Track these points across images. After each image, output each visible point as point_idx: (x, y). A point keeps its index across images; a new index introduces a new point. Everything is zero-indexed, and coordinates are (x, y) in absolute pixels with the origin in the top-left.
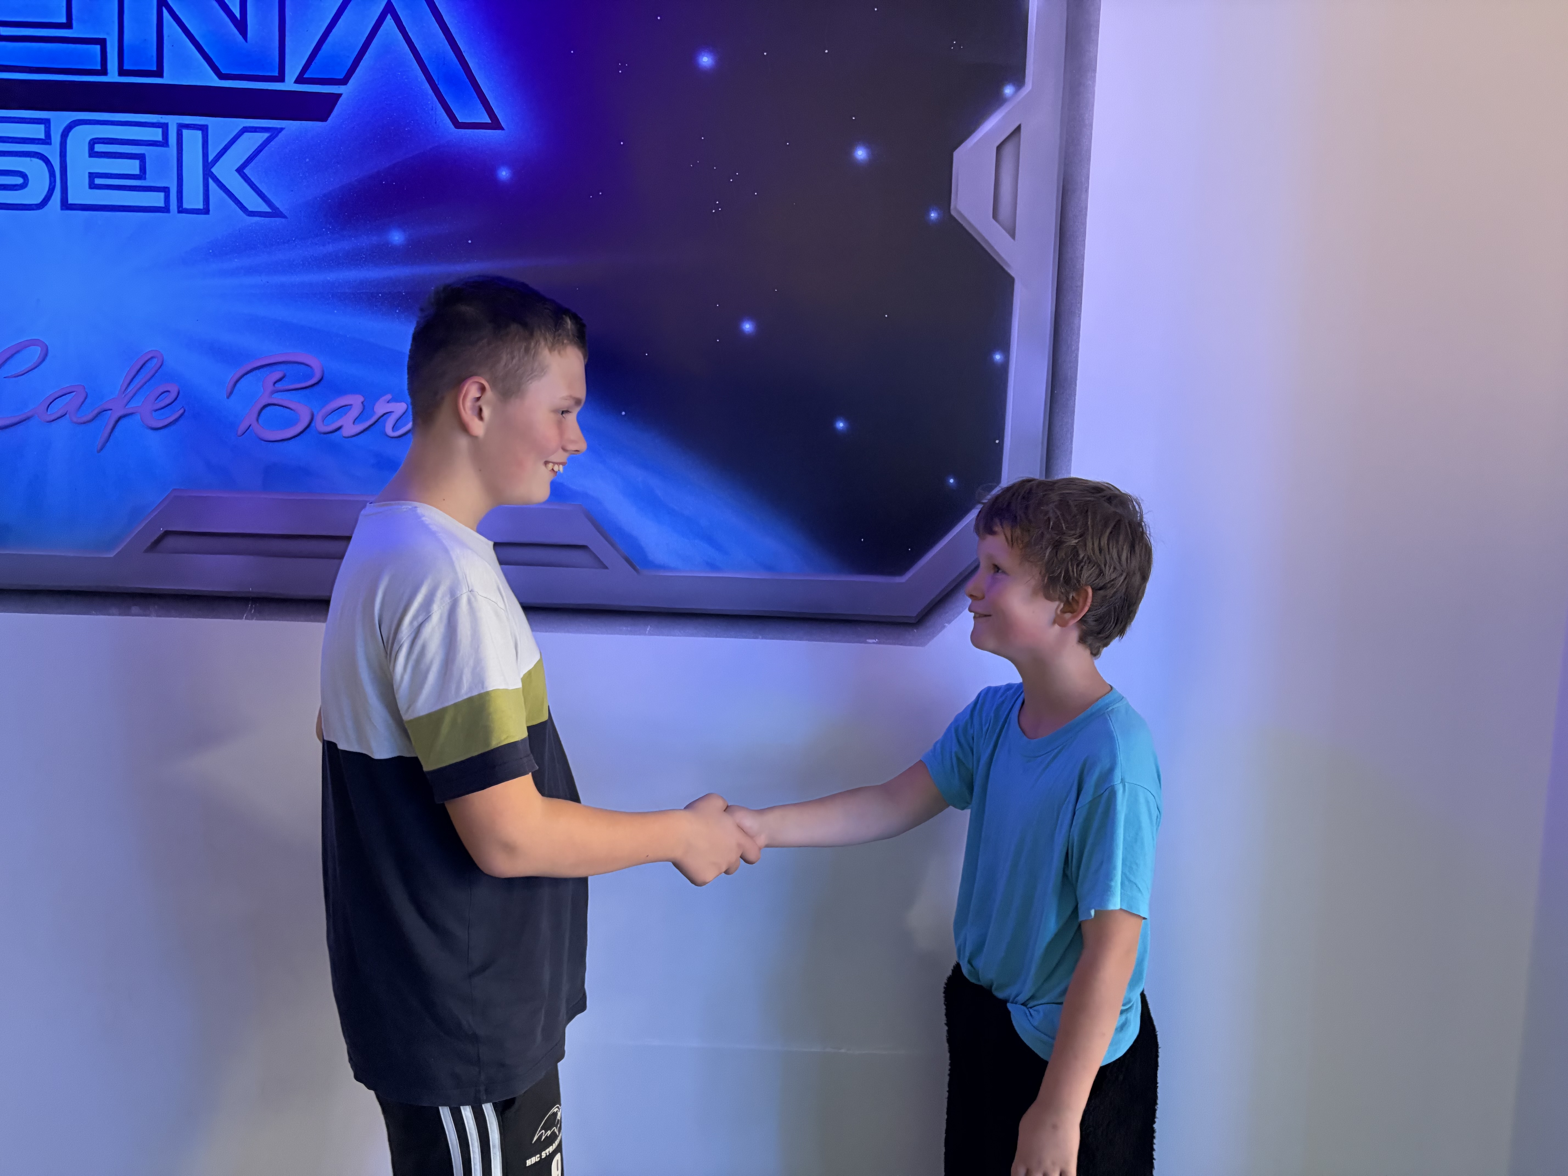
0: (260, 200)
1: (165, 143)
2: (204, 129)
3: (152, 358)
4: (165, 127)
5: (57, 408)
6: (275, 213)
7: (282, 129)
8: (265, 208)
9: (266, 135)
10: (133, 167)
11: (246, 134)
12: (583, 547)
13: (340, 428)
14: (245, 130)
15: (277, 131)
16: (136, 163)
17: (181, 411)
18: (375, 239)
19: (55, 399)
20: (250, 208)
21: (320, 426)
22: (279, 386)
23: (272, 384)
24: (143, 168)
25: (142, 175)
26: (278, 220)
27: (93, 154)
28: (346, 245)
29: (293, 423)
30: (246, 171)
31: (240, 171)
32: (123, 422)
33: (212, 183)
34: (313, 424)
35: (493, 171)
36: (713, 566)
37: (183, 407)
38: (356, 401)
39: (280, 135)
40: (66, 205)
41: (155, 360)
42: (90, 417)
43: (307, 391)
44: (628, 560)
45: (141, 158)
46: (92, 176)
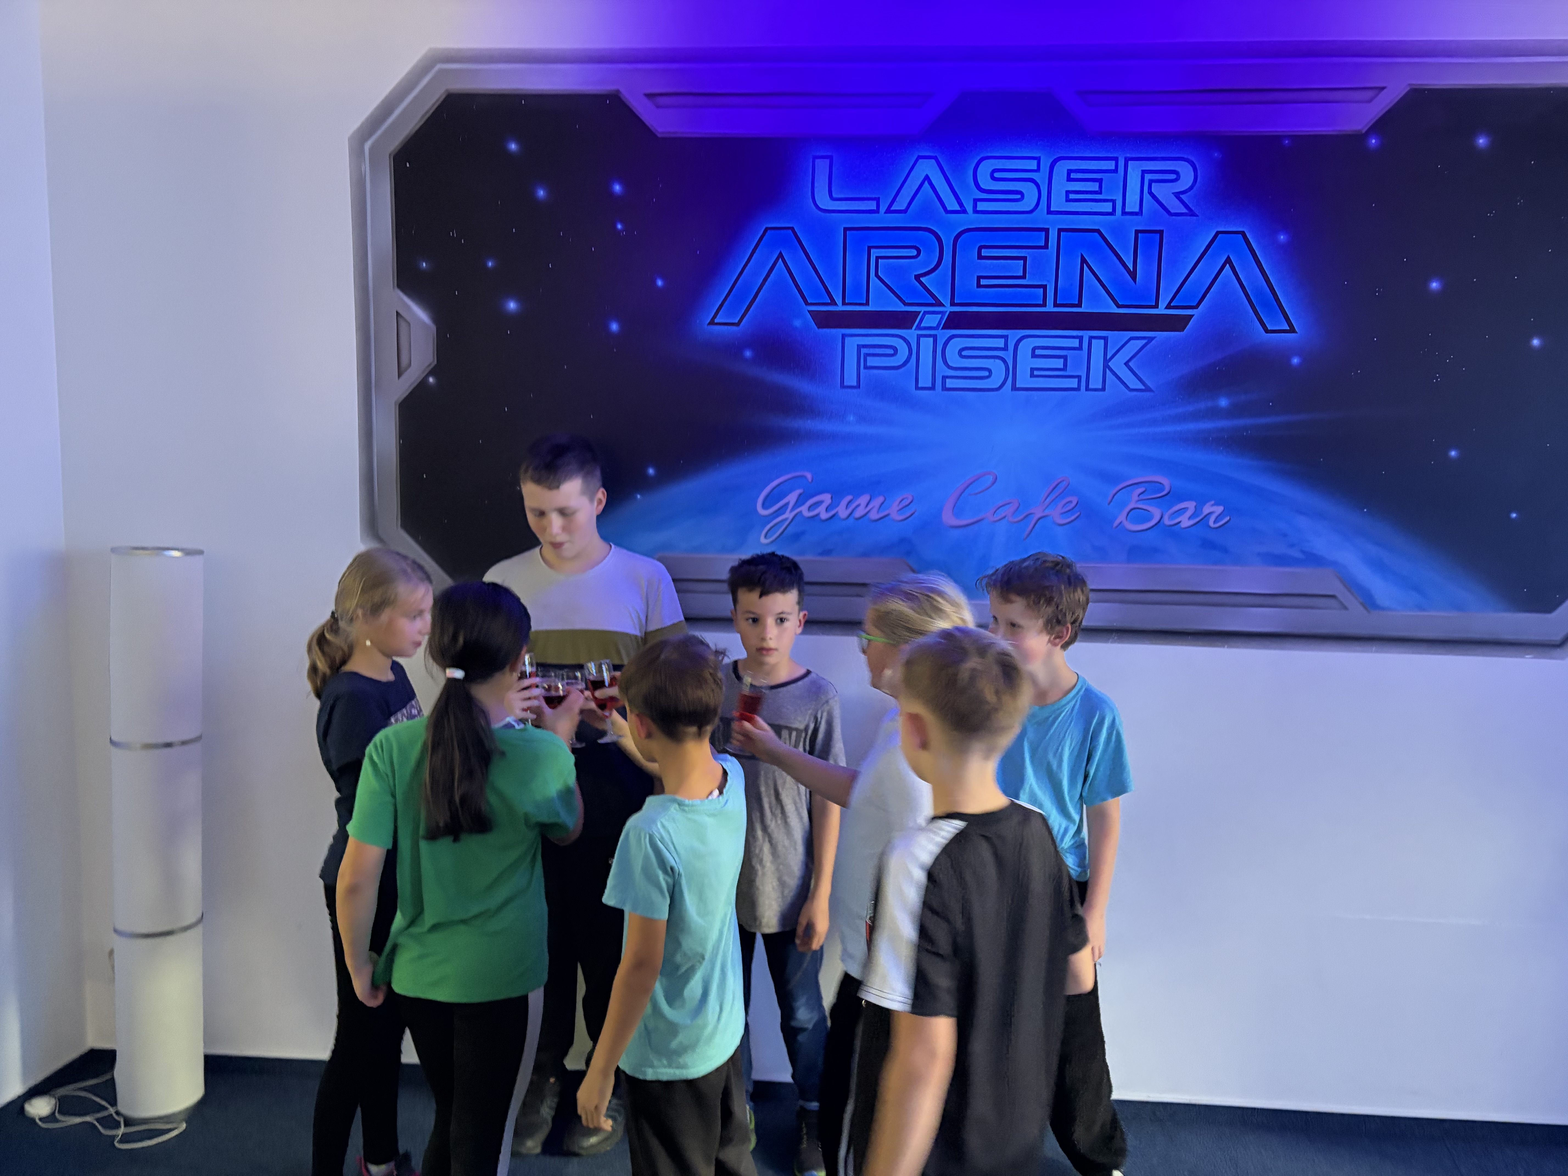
0: (1137, 381)
1: (1080, 348)
2: (1105, 339)
3: (1063, 481)
4: (1081, 338)
5: (1001, 513)
6: (1148, 389)
7: (1155, 338)
8: (1141, 387)
9: (1144, 342)
10: (1059, 363)
11: (1132, 342)
12: (1333, 597)
13: (1180, 522)
14: (1132, 339)
15: (1151, 339)
16: (1061, 361)
17: (1078, 513)
18: (1210, 404)
19: (999, 508)
20: (1131, 387)
21: (1167, 521)
22: (1142, 497)
23: (1137, 495)
24: (1065, 364)
25: (1065, 368)
26: (1148, 394)
27: (1034, 356)
28: (1190, 408)
29: (1149, 519)
31: (1126, 364)
32: (1041, 521)
33: (1108, 372)
34: (1162, 521)
35: (1289, 359)
36: (1421, 608)
37: (1079, 511)
38: (1191, 505)
39: (1153, 342)
41: (1064, 482)
42: (1022, 517)
43: (1158, 500)
44: (1362, 604)
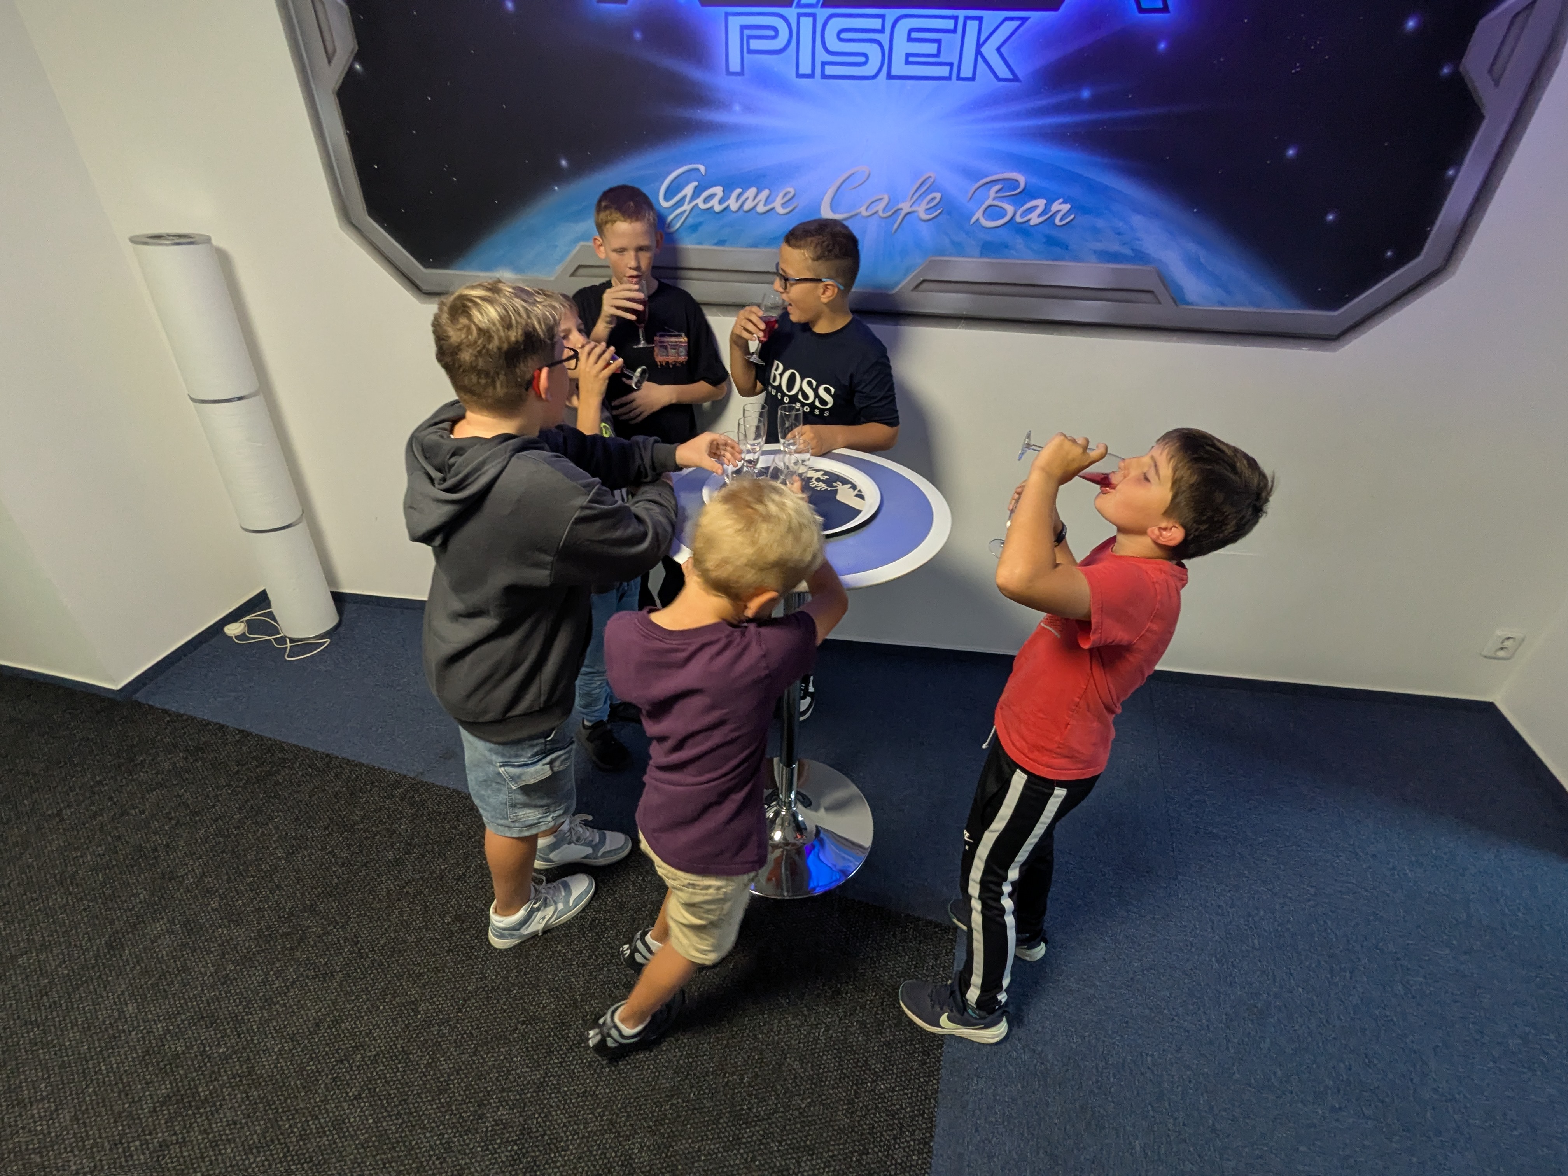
0: (1007, 70)
1: (954, 31)
2: (980, 19)
3: (930, 177)
4: (956, 18)
5: (873, 208)
6: (1016, 79)
7: (1028, 18)
8: (1010, 76)
9: (1018, 23)
10: (932, 48)
11: (1007, 23)
12: (1151, 292)
13: (1030, 220)
14: (1006, 19)
15: (1026, 20)
16: (935, 45)
17: (941, 210)
18: (1072, 96)
19: (871, 204)
20: (1001, 76)
21: (1018, 219)
22: (999, 195)
23: (995, 192)
24: (939, 49)
25: (937, 55)
26: (1016, 84)
27: (910, 39)
28: (1054, 100)
29: (1003, 217)
30: (1002, 50)
31: (998, 50)
32: (908, 216)
33: (980, 58)
34: (1014, 218)
36: (1222, 304)
37: (942, 207)
38: (1041, 203)
39: (1027, 23)
40: (890, 76)
42: (891, 213)
43: (1013, 197)
44: (1173, 299)
45: (939, 41)
46: (908, 55)
